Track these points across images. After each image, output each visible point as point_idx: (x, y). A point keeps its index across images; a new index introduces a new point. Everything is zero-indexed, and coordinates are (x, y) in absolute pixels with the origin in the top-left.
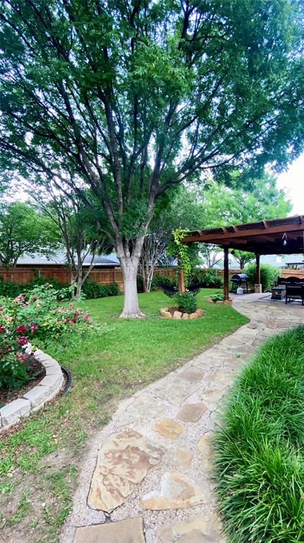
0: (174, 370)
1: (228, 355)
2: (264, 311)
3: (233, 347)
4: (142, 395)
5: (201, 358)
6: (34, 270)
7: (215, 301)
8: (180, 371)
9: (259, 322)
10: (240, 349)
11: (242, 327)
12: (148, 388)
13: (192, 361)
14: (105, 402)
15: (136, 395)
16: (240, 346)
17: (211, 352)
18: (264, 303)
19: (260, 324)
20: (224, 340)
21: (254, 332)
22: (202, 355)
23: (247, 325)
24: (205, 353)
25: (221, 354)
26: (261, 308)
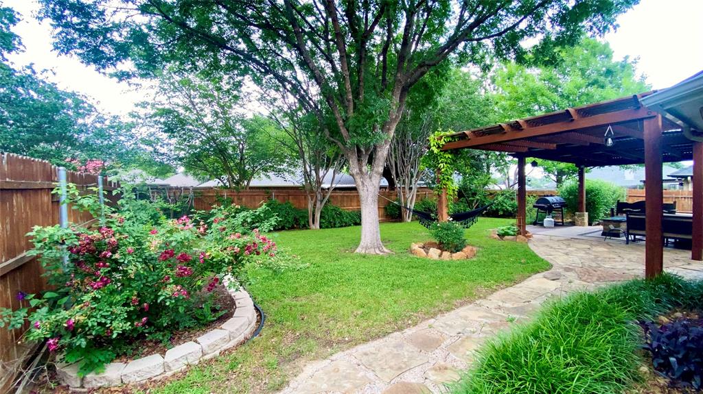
0: (400, 329)
1: (494, 316)
2: (582, 254)
3: (508, 305)
4: (343, 359)
5: (449, 317)
6: (268, 193)
7: (502, 236)
8: (409, 332)
9: (567, 270)
10: (518, 310)
11: (534, 276)
12: (353, 351)
13: (433, 320)
14: (290, 361)
15: (334, 357)
16: (521, 304)
17: (469, 309)
18: (586, 241)
19: (568, 274)
20: (496, 295)
21: (552, 286)
22: (453, 312)
23: (545, 273)
24: (457, 310)
25: (482, 314)
26: (578, 249)
